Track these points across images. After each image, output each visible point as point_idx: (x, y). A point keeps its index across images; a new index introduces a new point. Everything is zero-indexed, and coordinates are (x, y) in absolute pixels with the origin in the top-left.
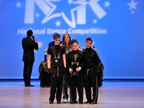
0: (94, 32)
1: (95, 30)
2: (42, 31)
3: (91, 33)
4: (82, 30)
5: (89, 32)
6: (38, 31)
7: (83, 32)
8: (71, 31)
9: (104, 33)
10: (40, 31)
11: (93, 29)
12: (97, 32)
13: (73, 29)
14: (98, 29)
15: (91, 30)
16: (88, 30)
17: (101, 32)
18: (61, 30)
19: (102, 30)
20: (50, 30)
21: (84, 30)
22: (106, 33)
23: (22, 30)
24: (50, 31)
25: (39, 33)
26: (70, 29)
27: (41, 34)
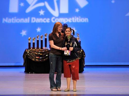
0: (77, 20)
1: (78, 19)
2: (26, 19)
3: (74, 21)
4: (65, 19)
5: (72, 20)
6: (23, 19)
7: (66, 20)
8: (54, 20)
9: (86, 21)
10: (24, 20)
11: (75, 17)
12: (79, 20)
13: (56, 18)
14: (80, 17)
15: (73, 19)
16: (71, 19)
17: (83, 20)
18: (45, 19)
19: (84, 19)
20: (34, 18)
21: (67, 19)
22: (88, 21)
23: (7, 18)
24: (34, 20)
25: (23, 22)
26: (54, 18)
27: (25, 22)
